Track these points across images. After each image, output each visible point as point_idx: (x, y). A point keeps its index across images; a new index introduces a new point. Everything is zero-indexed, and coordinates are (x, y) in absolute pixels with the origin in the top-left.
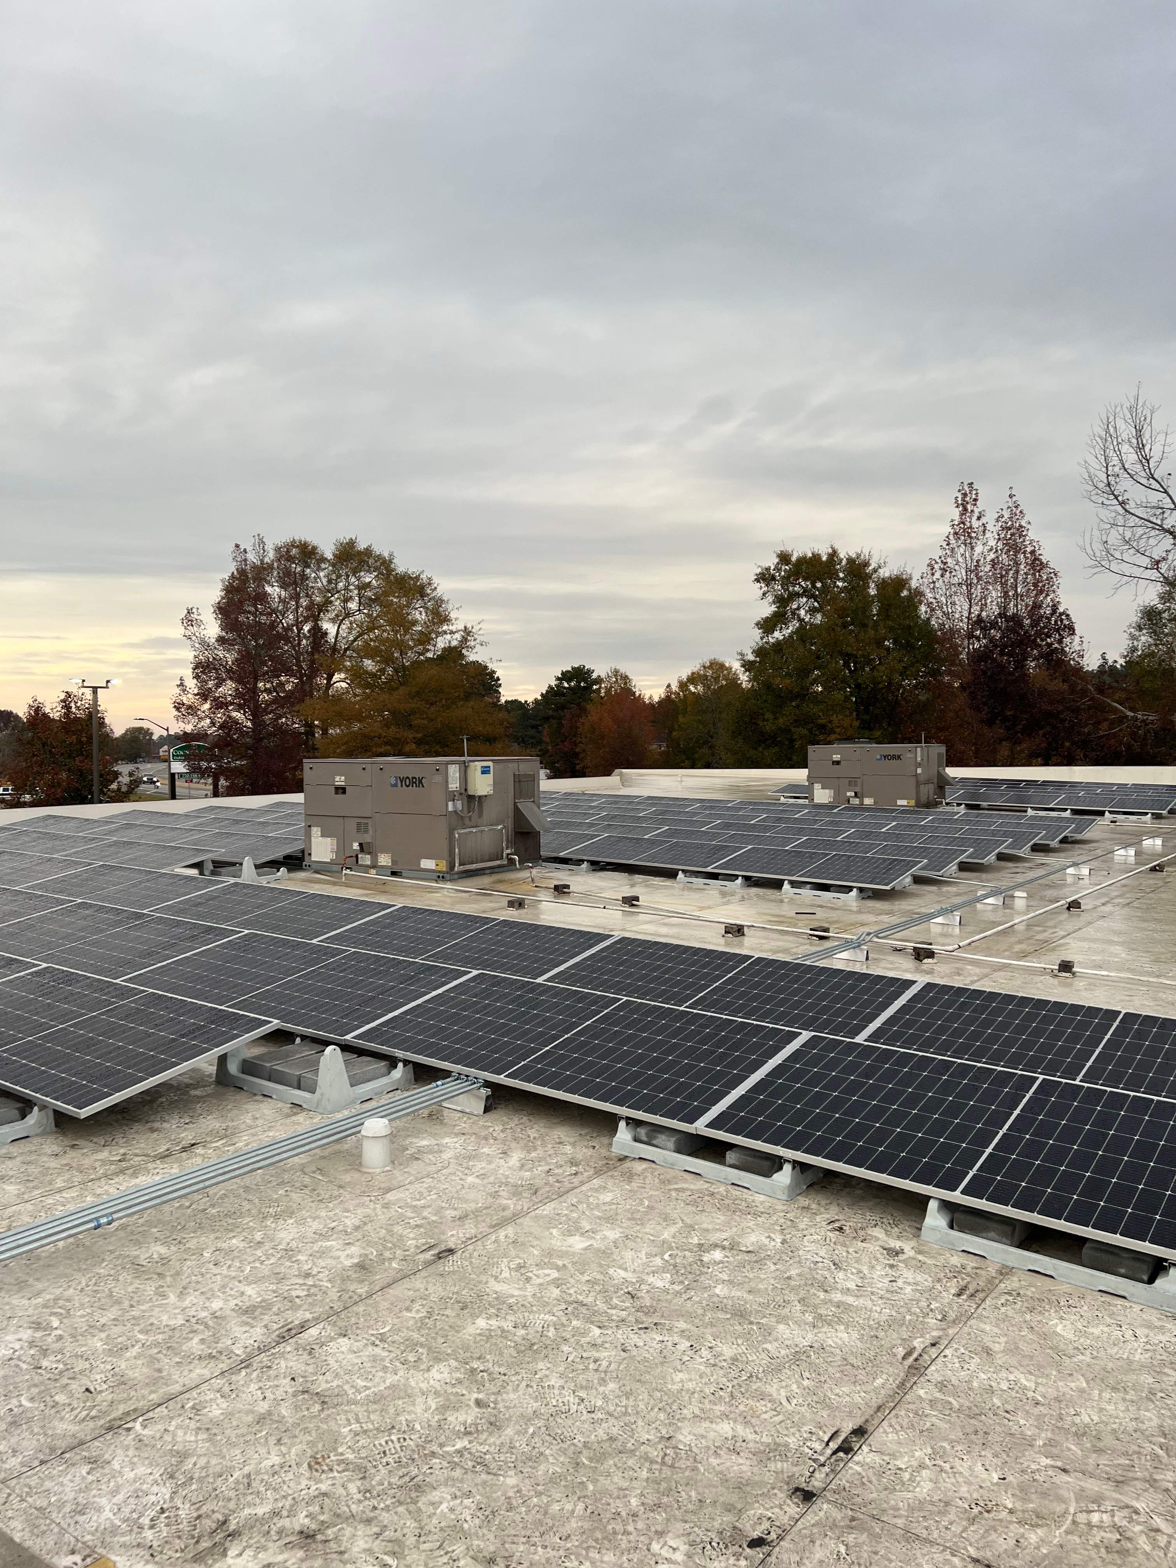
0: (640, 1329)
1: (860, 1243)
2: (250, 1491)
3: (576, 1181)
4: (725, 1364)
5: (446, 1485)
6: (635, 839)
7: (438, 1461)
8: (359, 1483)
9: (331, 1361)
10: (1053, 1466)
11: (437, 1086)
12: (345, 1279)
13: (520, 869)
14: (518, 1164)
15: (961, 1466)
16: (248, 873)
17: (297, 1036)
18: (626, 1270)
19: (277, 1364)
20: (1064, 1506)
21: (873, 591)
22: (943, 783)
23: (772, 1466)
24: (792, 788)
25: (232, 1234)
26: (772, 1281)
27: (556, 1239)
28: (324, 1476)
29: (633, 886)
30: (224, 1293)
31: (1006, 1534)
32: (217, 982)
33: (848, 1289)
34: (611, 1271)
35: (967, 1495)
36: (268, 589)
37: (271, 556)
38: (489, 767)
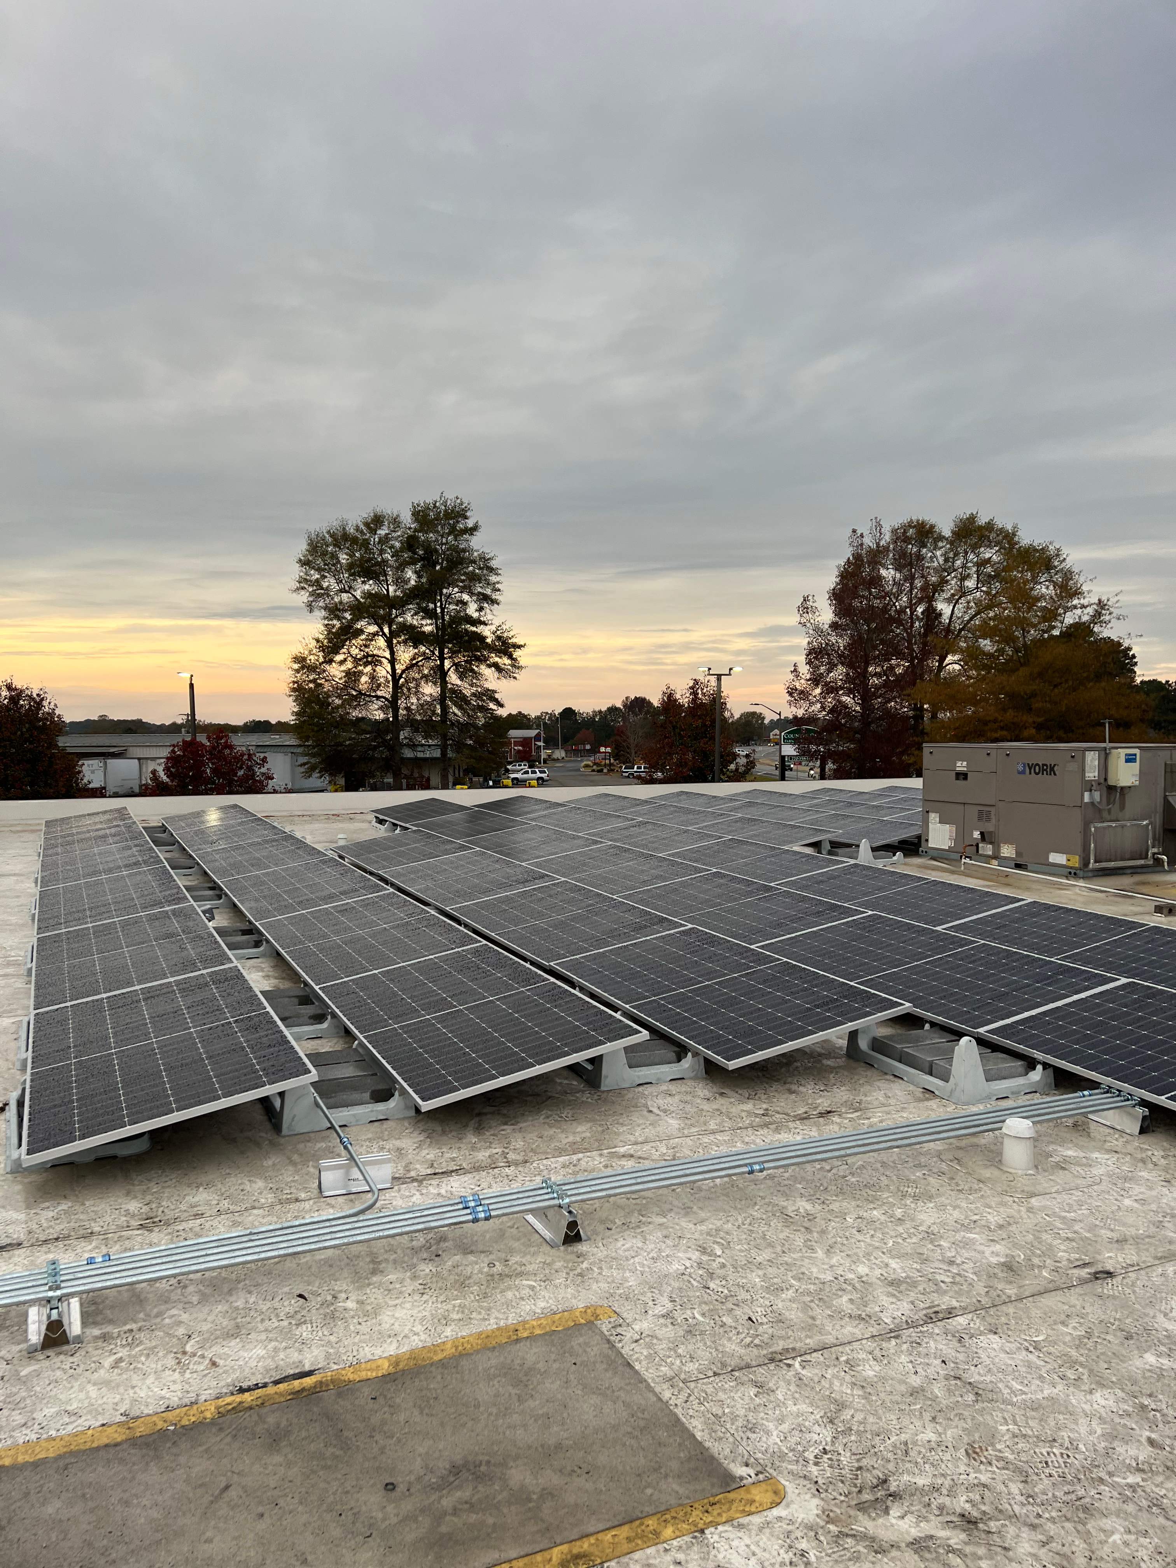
2: (908, 1459)
5: (1118, 1516)
7: (1107, 1489)
8: (1021, 1486)
9: (983, 1356)
11: (1084, 1096)
12: (992, 1276)
13: (1170, 872)
16: (865, 856)
17: (927, 1022)
19: (927, 1343)
25: (872, 1206)
28: (982, 1467)
30: (869, 1260)
32: (844, 959)
36: (883, 572)
37: (887, 537)
38: (1135, 755)
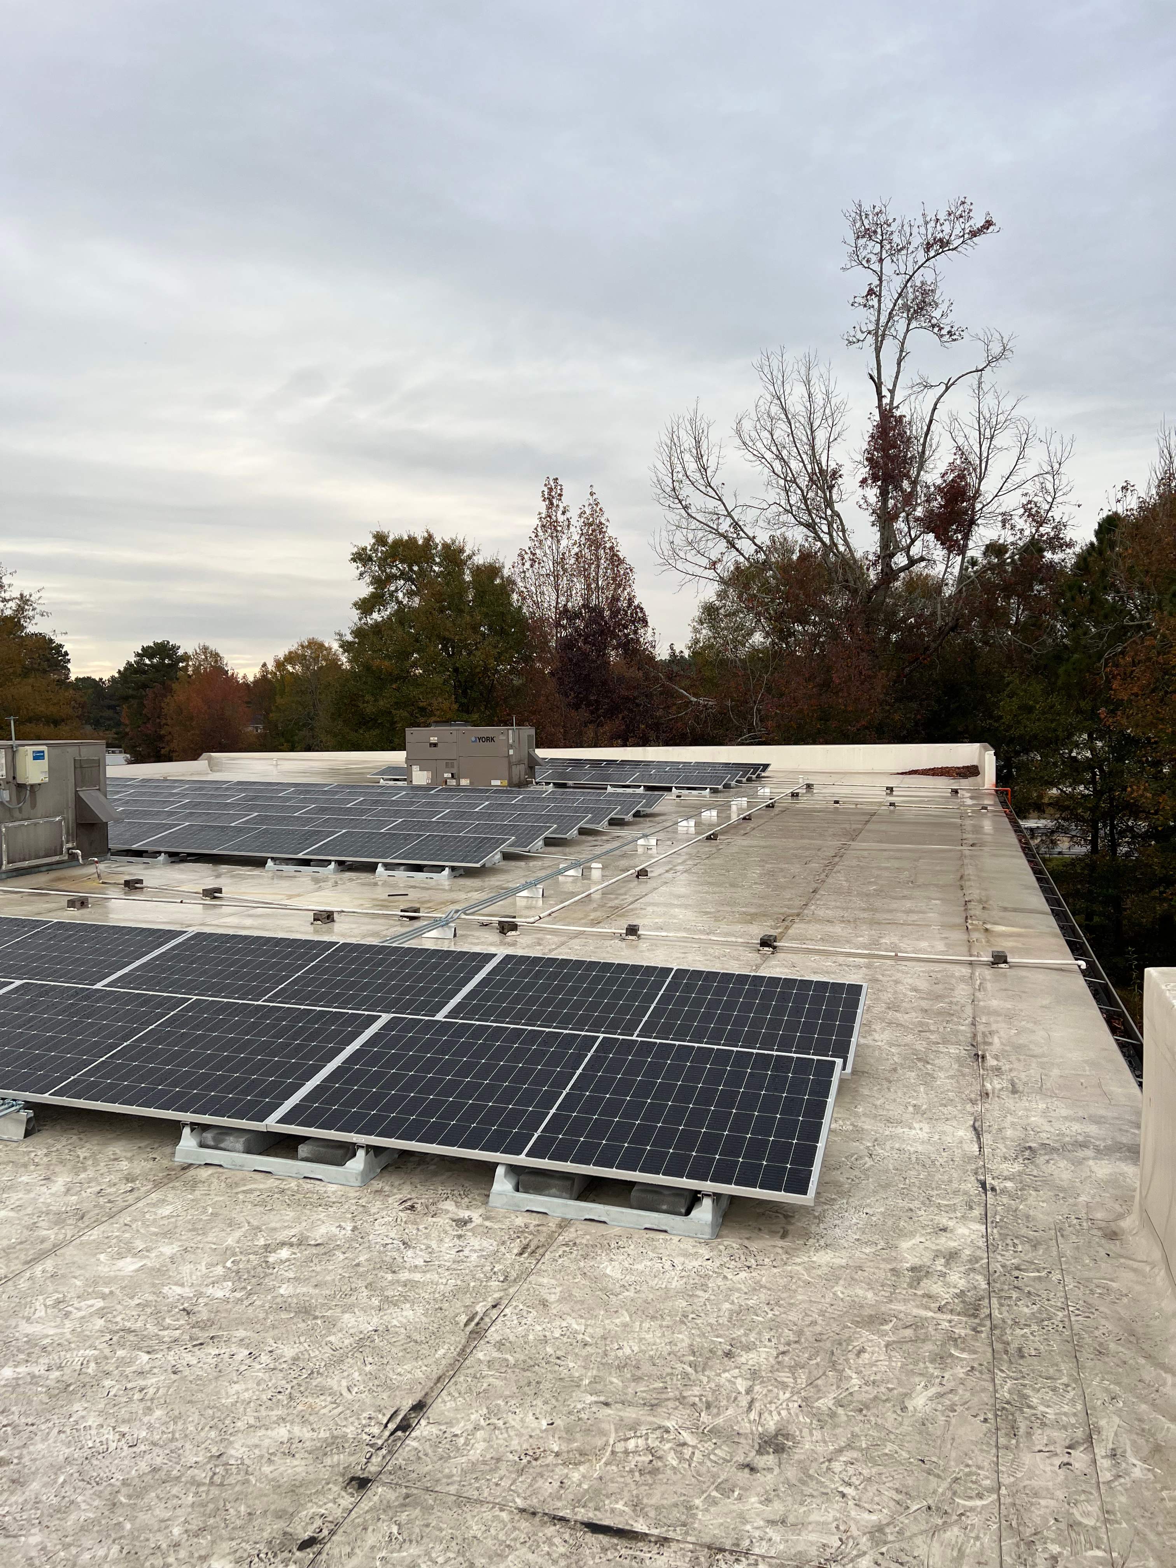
0: (194, 1346)
1: (430, 1219)
3: (131, 1198)
4: (285, 1366)
6: (219, 827)
10: (596, 1402)
13: (84, 865)
14: (63, 1189)
15: (514, 1420)
18: (182, 1285)
20: (605, 1439)
21: (468, 578)
22: (533, 764)
23: (328, 1461)
24: (392, 771)
26: (340, 1271)
27: (104, 1265)
29: (218, 876)
31: (552, 1477)
33: (416, 1266)
34: (165, 1290)
35: (518, 1448)
38: (43, 752)
